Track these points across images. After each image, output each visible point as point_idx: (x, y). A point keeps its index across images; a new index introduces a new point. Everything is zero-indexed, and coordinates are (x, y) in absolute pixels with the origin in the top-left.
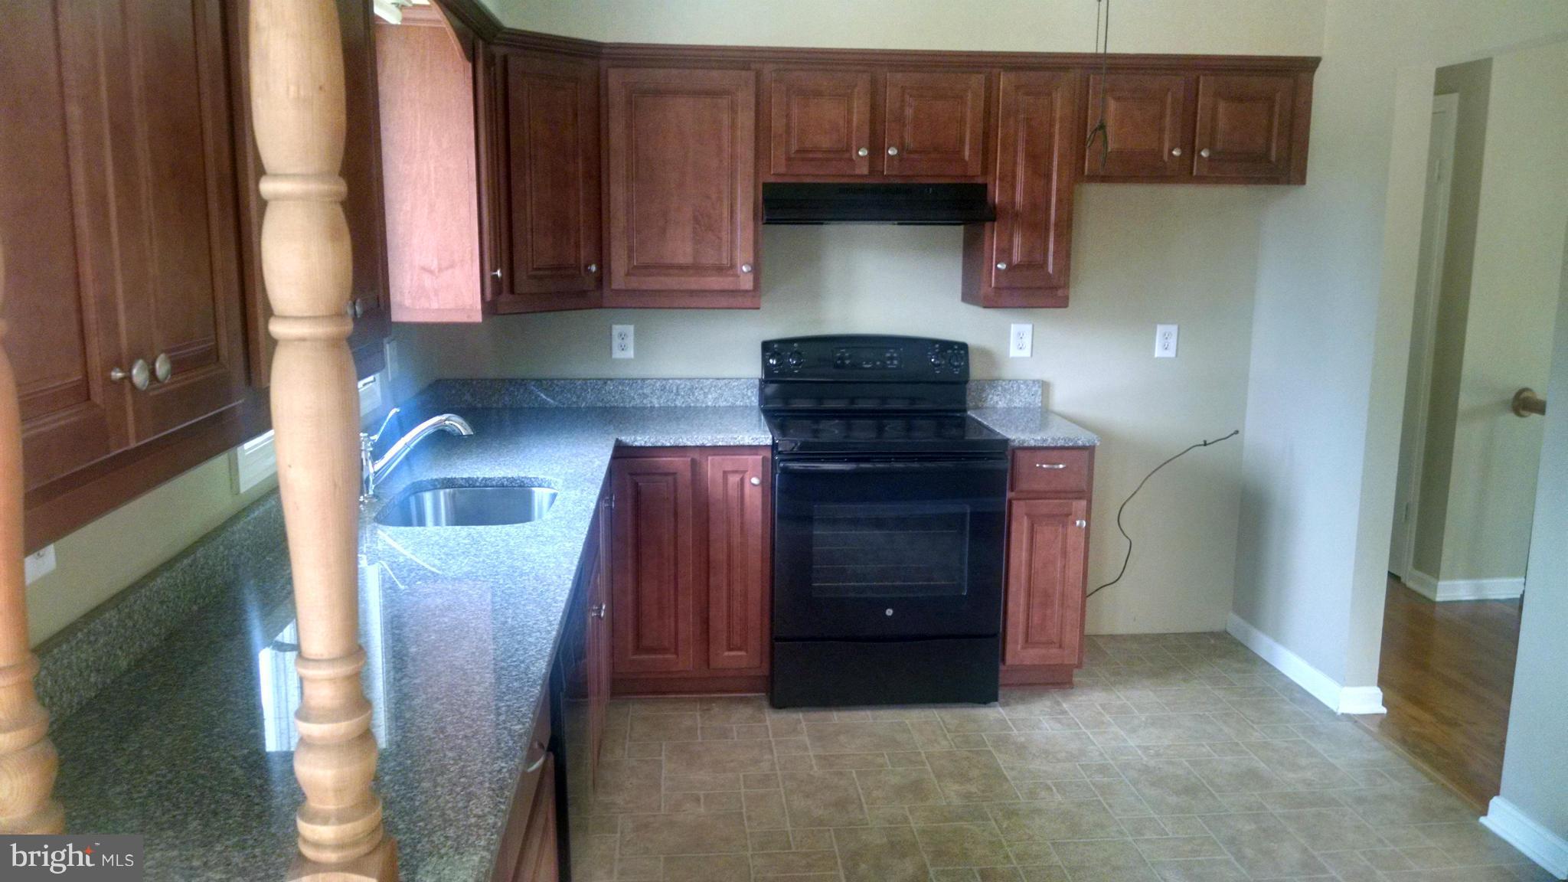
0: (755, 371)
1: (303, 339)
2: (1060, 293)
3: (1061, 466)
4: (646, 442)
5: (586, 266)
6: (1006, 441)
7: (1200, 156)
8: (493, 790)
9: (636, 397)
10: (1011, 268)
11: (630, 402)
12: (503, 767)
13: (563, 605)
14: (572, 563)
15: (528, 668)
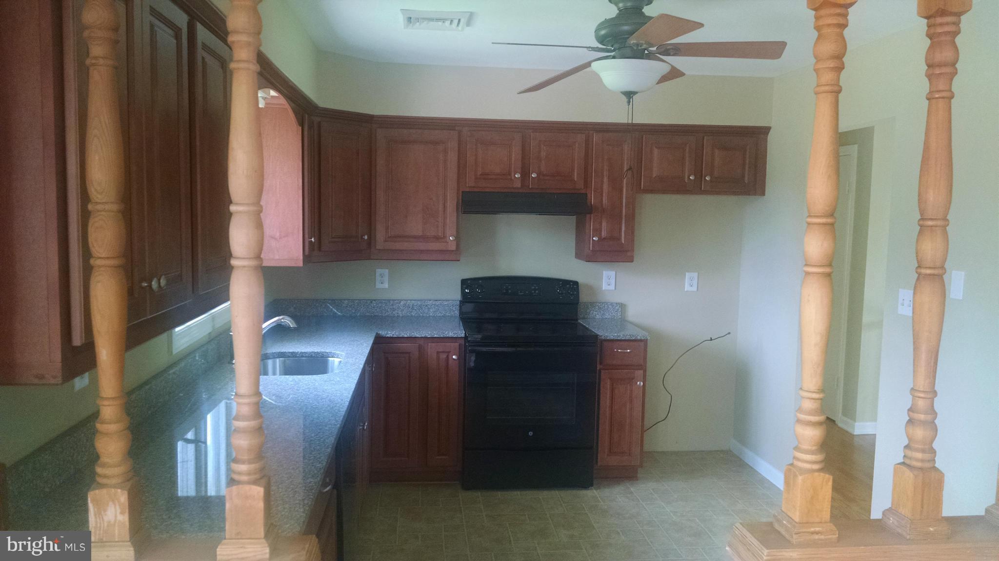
0: (458, 296)
1: (244, 267)
2: (629, 254)
3: (628, 351)
4: (393, 335)
5: (362, 236)
6: (597, 336)
7: (705, 179)
8: (307, 490)
9: (389, 310)
10: (601, 239)
11: (385, 313)
12: (311, 482)
13: (344, 413)
14: (349, 394)
15: (325, 440)
